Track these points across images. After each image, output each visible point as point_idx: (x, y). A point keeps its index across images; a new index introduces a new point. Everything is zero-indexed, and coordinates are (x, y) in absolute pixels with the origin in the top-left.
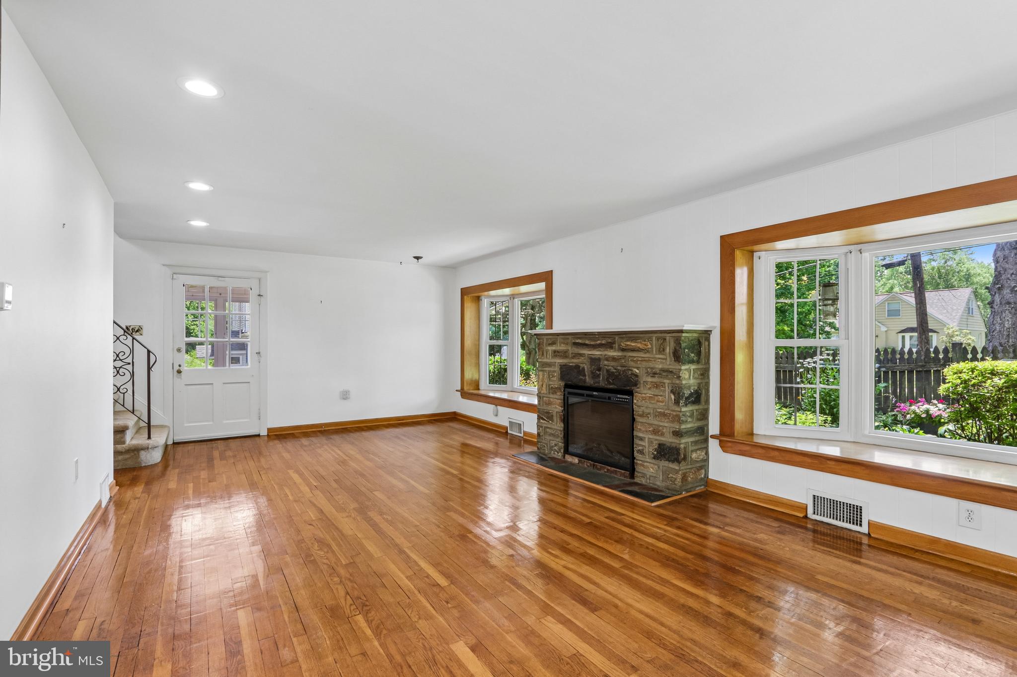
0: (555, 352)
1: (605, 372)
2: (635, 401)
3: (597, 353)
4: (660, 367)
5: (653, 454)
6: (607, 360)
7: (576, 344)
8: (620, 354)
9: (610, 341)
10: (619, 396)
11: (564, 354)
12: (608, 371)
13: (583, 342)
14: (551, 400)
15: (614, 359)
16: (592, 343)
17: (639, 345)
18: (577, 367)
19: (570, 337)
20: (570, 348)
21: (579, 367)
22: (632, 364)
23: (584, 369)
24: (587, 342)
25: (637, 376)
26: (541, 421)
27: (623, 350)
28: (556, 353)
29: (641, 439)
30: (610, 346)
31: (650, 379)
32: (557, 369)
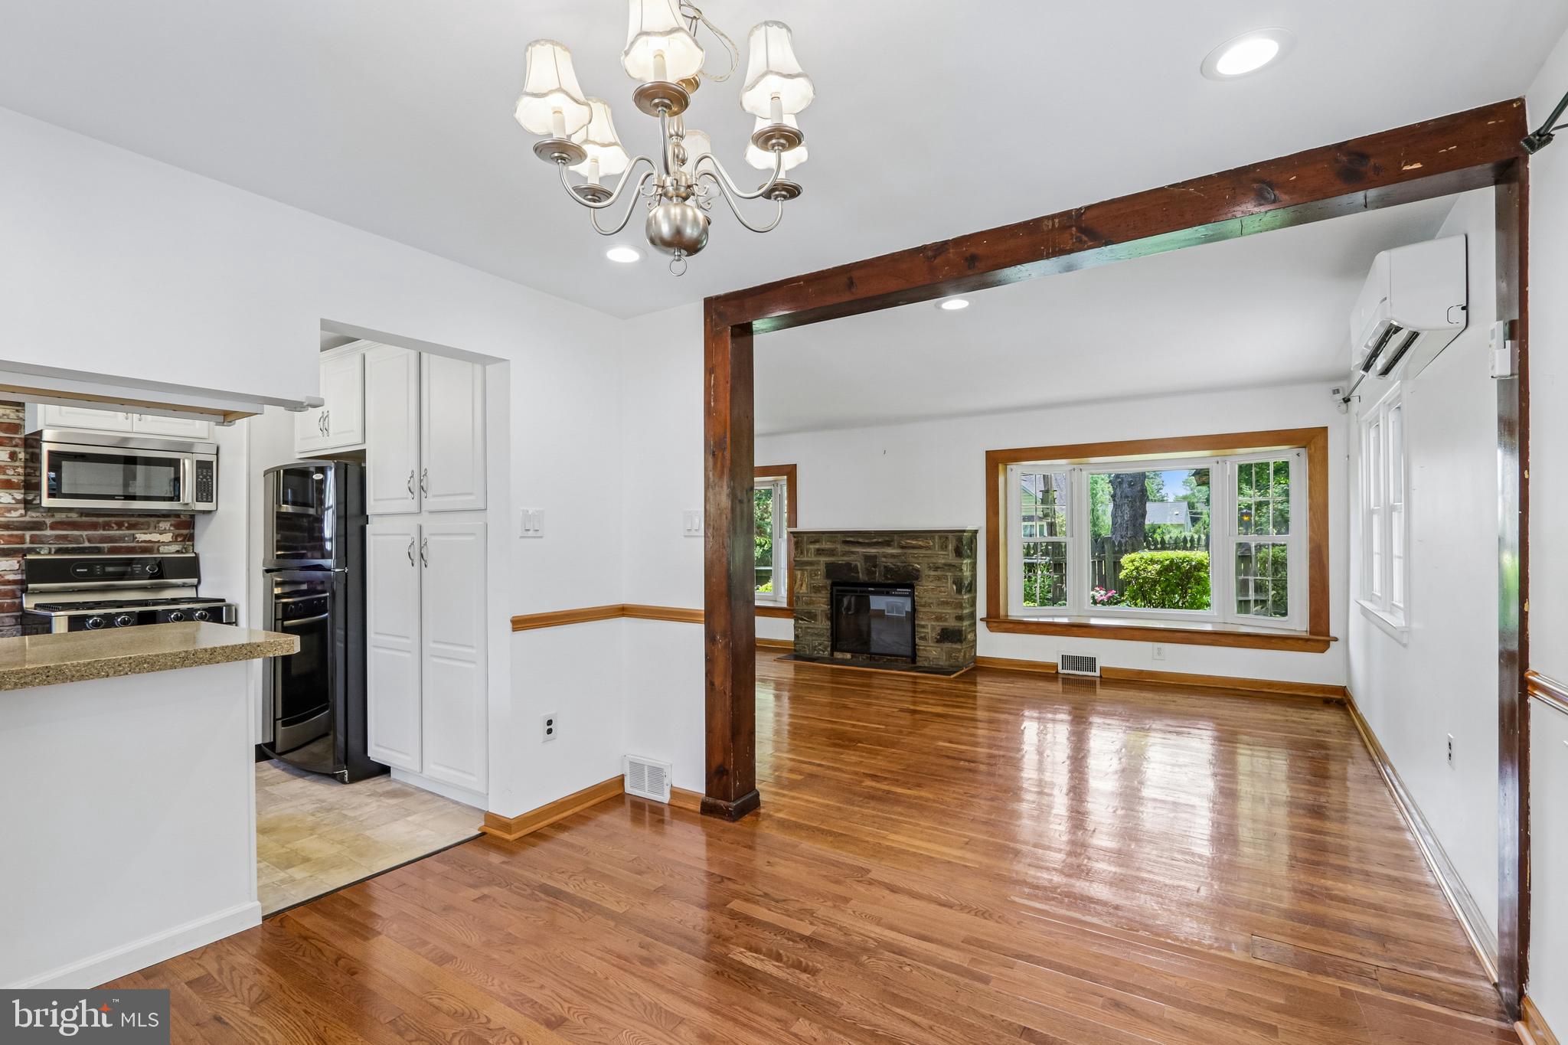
0: (818, 550)
1: (882, 568)
2: (916, 593)
3: (873, 551)
4: (943, 561)
5: (936, 638)
6: (885, 557)
7: (846, 542)
8: (899, 551)
9: (887, 539)
10: (898, 590)
11: (831, 552)
12: (885, 567)
13: (856, 540)
14: (814, 599)
15: (893, 556)
16: (866, 541)
17: (920, 543)
18: (848, 565)
19: (839, 535)
20: (839, 546)
21: (851, 564)
22: (911, 560)
23: (856, 566)
24: (860, 540)
25: (918, 570)
26: (800, 622)
27: (903, 547)
28: (819, 552)
29: (923, 627)
30: (888, 544)
31: (932, 573)
32: (822, 567)
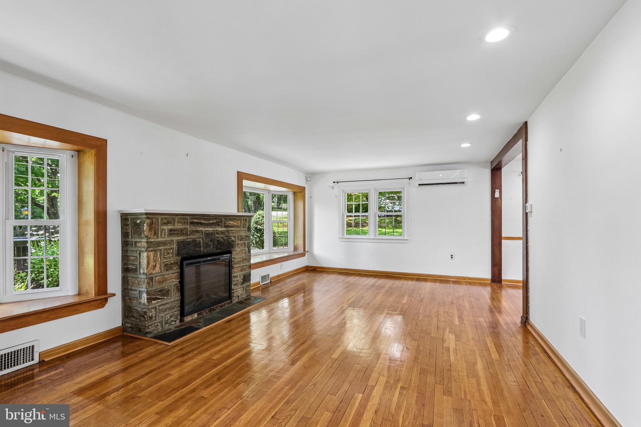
0: (171, 230)
1: (216, 242)
2: (233, 256)
3: (210, 229)
4: (244, 234)
5: (241, 282)
6: (217, 233)
7: (192, 223)
8: (225, 229)
9: (218, 221)
10: (224, 256)
11: (182, 232)
12: (218, 241)
13: (199, 222)
14: (166, 276)
15: (222, 233)
16: (206, 222)
17: (235, 223)
18: (194, 241)
19: (188, 217)
20: (188, 227)
21: (196, 241)
22: (231, 234)
23: (200, 242)
24: (202, 222)
25: (233, 241)
26: (153, 302)
27: (226, 227)
28: (172, 232)
29: (236, 277)
30: (217, 224)
31: (240, 242)
32: (175, 246)
